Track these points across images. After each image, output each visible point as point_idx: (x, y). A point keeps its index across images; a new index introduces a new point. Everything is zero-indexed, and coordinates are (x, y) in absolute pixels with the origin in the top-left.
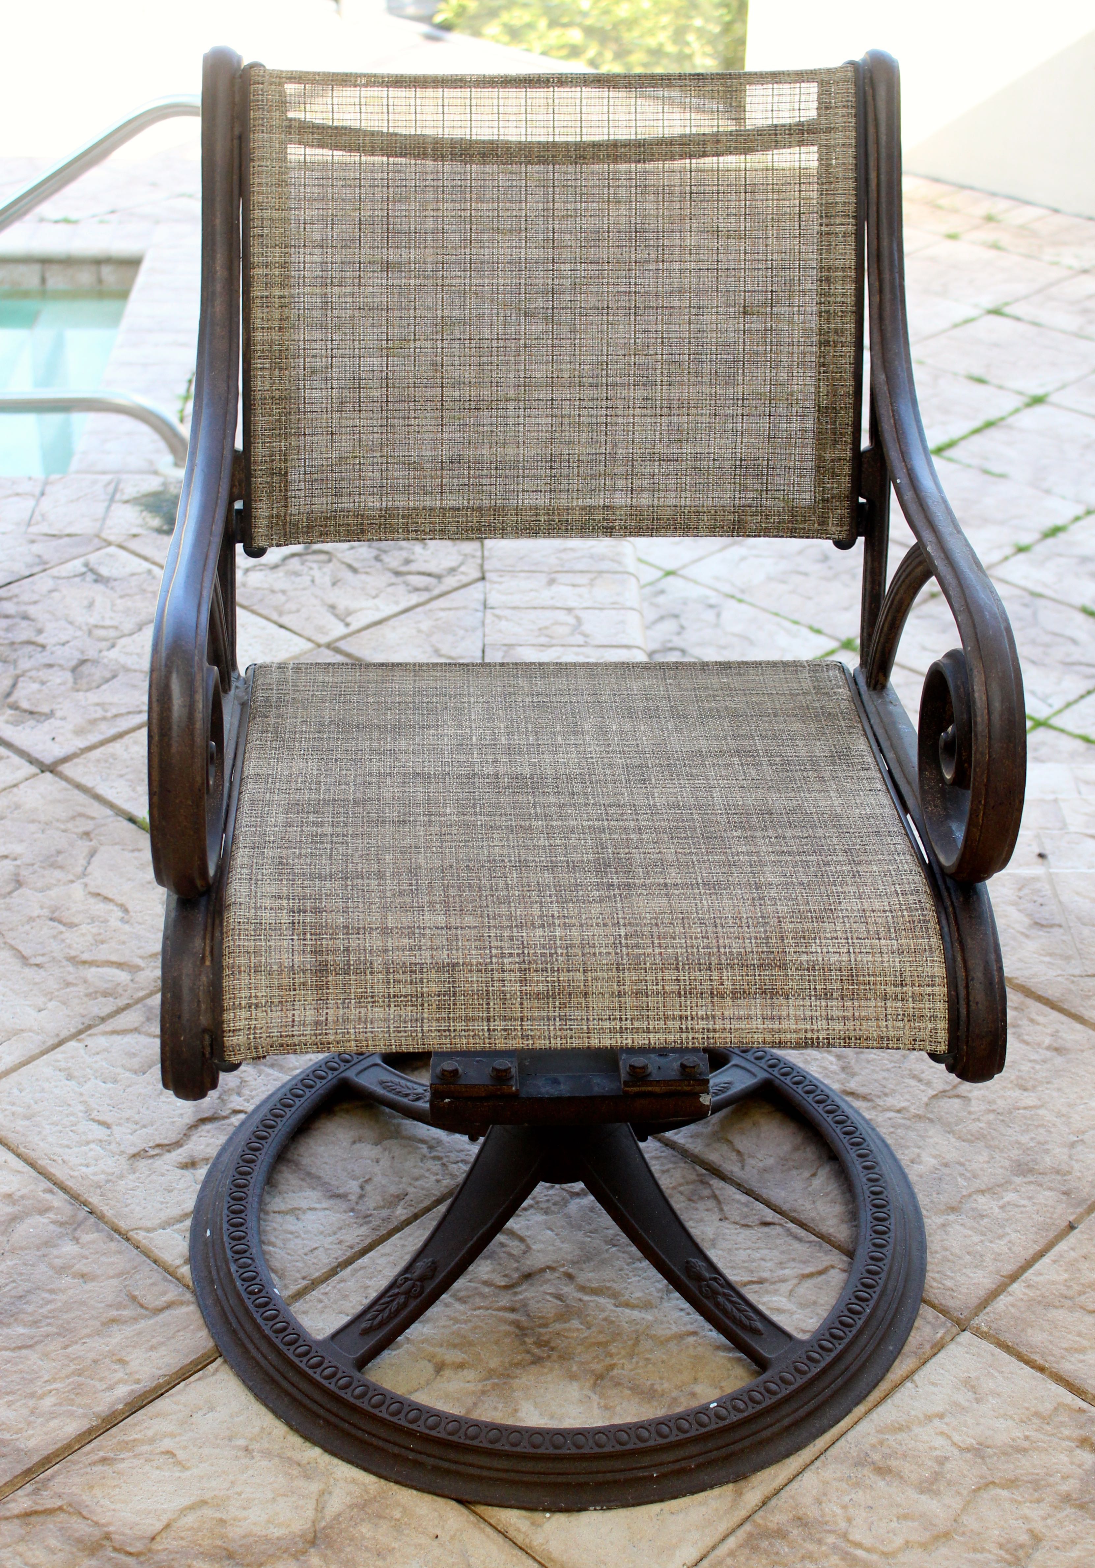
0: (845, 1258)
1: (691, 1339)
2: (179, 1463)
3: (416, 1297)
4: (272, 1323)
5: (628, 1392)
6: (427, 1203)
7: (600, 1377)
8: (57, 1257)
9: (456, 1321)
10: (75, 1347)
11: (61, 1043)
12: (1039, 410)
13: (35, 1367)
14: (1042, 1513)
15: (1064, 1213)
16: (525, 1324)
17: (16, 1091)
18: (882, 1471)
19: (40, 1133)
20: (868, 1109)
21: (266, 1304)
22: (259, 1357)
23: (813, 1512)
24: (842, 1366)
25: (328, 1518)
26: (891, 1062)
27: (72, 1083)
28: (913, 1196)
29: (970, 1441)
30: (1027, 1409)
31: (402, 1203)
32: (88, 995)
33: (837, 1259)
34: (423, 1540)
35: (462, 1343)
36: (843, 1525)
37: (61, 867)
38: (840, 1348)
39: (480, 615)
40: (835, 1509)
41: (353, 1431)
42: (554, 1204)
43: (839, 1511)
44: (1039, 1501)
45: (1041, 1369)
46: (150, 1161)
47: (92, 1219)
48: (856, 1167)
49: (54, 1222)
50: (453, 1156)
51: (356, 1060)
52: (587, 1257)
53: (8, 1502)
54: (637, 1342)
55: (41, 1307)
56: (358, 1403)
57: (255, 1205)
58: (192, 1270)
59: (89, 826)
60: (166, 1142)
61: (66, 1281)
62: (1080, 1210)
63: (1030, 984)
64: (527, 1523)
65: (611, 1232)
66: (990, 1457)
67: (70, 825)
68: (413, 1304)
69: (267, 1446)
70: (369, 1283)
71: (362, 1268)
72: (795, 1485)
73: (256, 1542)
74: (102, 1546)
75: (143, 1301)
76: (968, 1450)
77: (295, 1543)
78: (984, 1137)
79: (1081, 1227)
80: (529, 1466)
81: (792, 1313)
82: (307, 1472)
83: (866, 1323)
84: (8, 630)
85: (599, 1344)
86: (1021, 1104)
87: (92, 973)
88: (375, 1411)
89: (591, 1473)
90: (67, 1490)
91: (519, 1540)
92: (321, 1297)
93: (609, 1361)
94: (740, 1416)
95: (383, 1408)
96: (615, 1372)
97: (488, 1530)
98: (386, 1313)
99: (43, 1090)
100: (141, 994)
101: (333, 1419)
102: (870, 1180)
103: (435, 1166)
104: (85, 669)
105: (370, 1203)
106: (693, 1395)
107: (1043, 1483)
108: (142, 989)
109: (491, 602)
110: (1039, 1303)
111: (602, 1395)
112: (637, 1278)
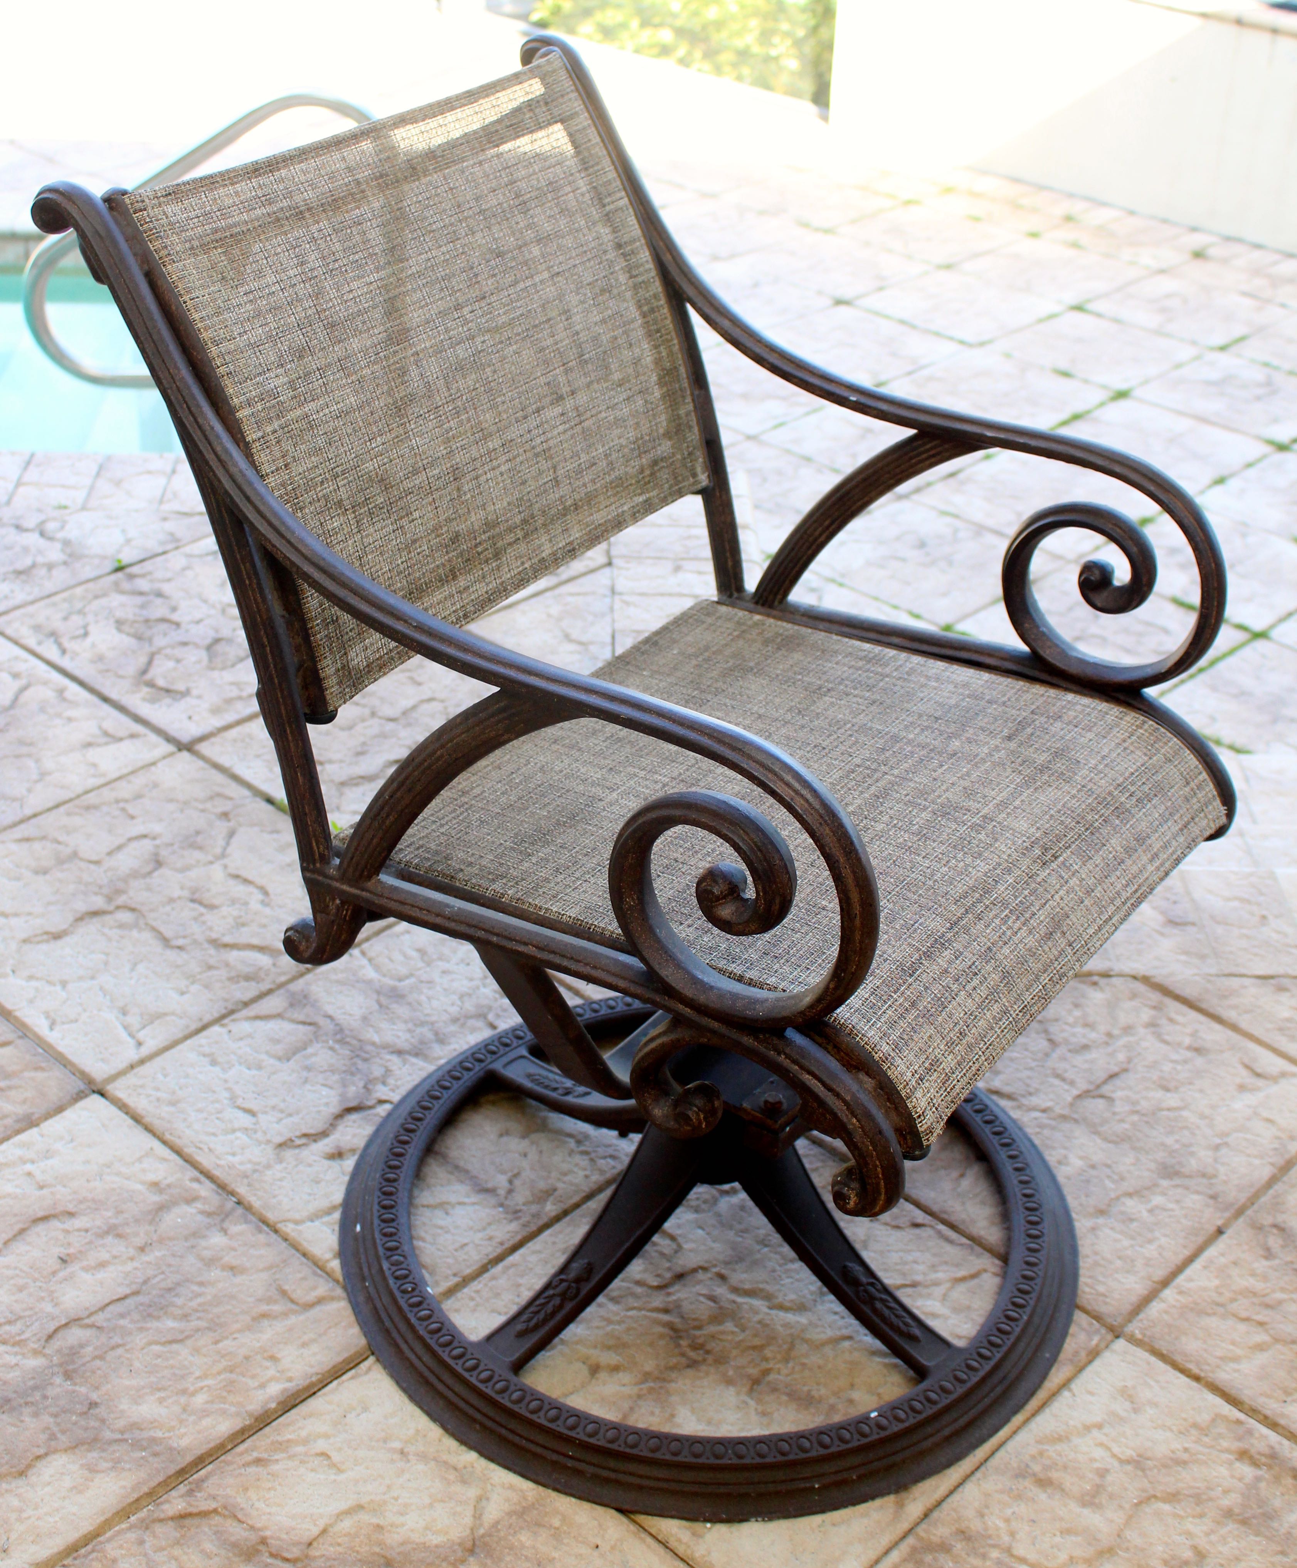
0: (997, 1262)
1: (846, 1344)
2: (333, 1465)
3: (571, 1299)
4: (425, 1323)
5: (784, 1398)
6: (576, 1199)
7: (756, 1382)
8: (206, 1248)
9: (609, 1322)
10: (226, 1342)
11: (204, 1027)
12: (1123, 404)
13: (186, 1363)
14: (1205, 1528)
15: (1213, 1218)
16: (680, 1326)
17: (160, 1077)
18: (1044, 1483)
19: (185, 1120)
20: (1013, 1108)
21: (419, 1304)
22: (413, 1357)
23: (976, 1525)
24: (1000, 1374)
25: (486, 1525)
26: (1034, 1060)
27: (217, 1069)
28: (1062, 1198)
29: (1129, 1453)
30: (1185, 1420)
31: (551, 1198)
32: (230, 979)
33: (990, 1264)
34: (584, 1550)
35: (617, 1345)
36: (1006, 1539)
37: (200, 848)
38: (998, 1356)
39: (608, 600)
40: (997, 1522)
41: (511, 1436)
42: (705, 1202)
43: (1001, 1524)
44: (1201, 1516)
45: (1197, 1379)
46: (297, 1151)
47: (240, 1211)
48: (1007, 1168)
49: (202, 1212)
50: (601, 1151)
51: (502, 1052)
52: (739, 1257)
53: (161, 1503)
54: (792, 1346)
55: (191, 1300)
56: (516, 1408)
57: (406, 1200)
58: (344, 1265)
59: (227, 806)
60: (312, 1131)
61: (215, 1274)
62: (1227, 1215)
63: (1167, 982)
64: (688, 1533)
65: (762, 1232)
66: (1150, 1469)
67: (208, 805)
68: (569, 1306)
69: (422, 1449)
70: (521, 1281)
71: (513, 1265)
72: (956, 1497)
73: (414, 1549)
74: (258, 1551)
75: (294, 1296)
76: (1128, 1462)
77: (454, 1551)
78: (1129, 1138)
79: (1229, 1232)
80: (689, 1476)
81: (946, 1318)
82: (464, 1477)
83: (1023, 1331)
84: (143, 606)
85: (754, 1348)
86: (1164, 1105)
87: (234, 956)
88: (534, 1417)
89: (752, 1483)
90: (221, 1492)
91: (681, 1550)
92: (473, 1294)
93: (765, 1365)
94: (901, 1426)
95: (542, 1414)
96: (772, 1377)
97: (649, 1540)
98: (541, 1316)
99: (187, 1076)
100: (283, 979)
101: (489, 1424)
102: (1021, 1182)
103: (583, 1161)
104: (219, 648)
105: (520, 1197)
106: (851, 1401)
107: (1204, 1497)
108: (284, 974)
109: (619, 588)
110: (1192, 1310)
111: (759, 1401)
112: (790, 1280)
